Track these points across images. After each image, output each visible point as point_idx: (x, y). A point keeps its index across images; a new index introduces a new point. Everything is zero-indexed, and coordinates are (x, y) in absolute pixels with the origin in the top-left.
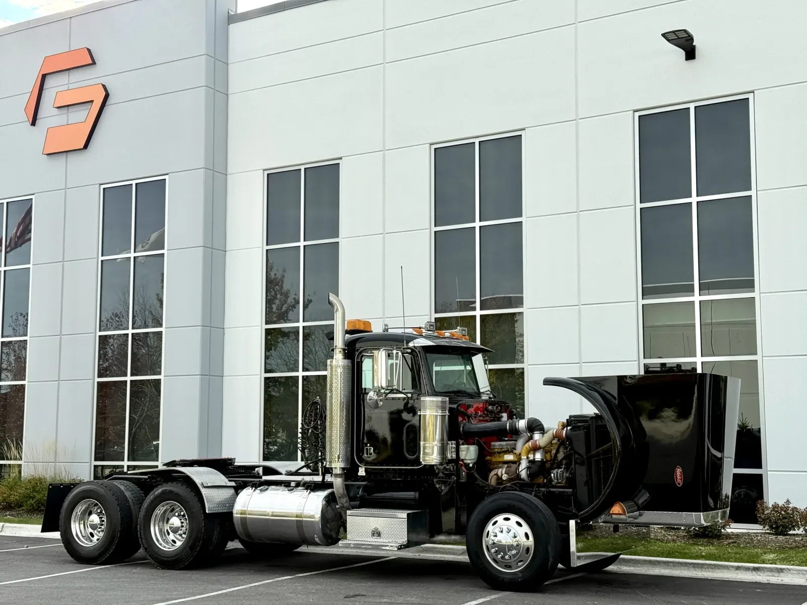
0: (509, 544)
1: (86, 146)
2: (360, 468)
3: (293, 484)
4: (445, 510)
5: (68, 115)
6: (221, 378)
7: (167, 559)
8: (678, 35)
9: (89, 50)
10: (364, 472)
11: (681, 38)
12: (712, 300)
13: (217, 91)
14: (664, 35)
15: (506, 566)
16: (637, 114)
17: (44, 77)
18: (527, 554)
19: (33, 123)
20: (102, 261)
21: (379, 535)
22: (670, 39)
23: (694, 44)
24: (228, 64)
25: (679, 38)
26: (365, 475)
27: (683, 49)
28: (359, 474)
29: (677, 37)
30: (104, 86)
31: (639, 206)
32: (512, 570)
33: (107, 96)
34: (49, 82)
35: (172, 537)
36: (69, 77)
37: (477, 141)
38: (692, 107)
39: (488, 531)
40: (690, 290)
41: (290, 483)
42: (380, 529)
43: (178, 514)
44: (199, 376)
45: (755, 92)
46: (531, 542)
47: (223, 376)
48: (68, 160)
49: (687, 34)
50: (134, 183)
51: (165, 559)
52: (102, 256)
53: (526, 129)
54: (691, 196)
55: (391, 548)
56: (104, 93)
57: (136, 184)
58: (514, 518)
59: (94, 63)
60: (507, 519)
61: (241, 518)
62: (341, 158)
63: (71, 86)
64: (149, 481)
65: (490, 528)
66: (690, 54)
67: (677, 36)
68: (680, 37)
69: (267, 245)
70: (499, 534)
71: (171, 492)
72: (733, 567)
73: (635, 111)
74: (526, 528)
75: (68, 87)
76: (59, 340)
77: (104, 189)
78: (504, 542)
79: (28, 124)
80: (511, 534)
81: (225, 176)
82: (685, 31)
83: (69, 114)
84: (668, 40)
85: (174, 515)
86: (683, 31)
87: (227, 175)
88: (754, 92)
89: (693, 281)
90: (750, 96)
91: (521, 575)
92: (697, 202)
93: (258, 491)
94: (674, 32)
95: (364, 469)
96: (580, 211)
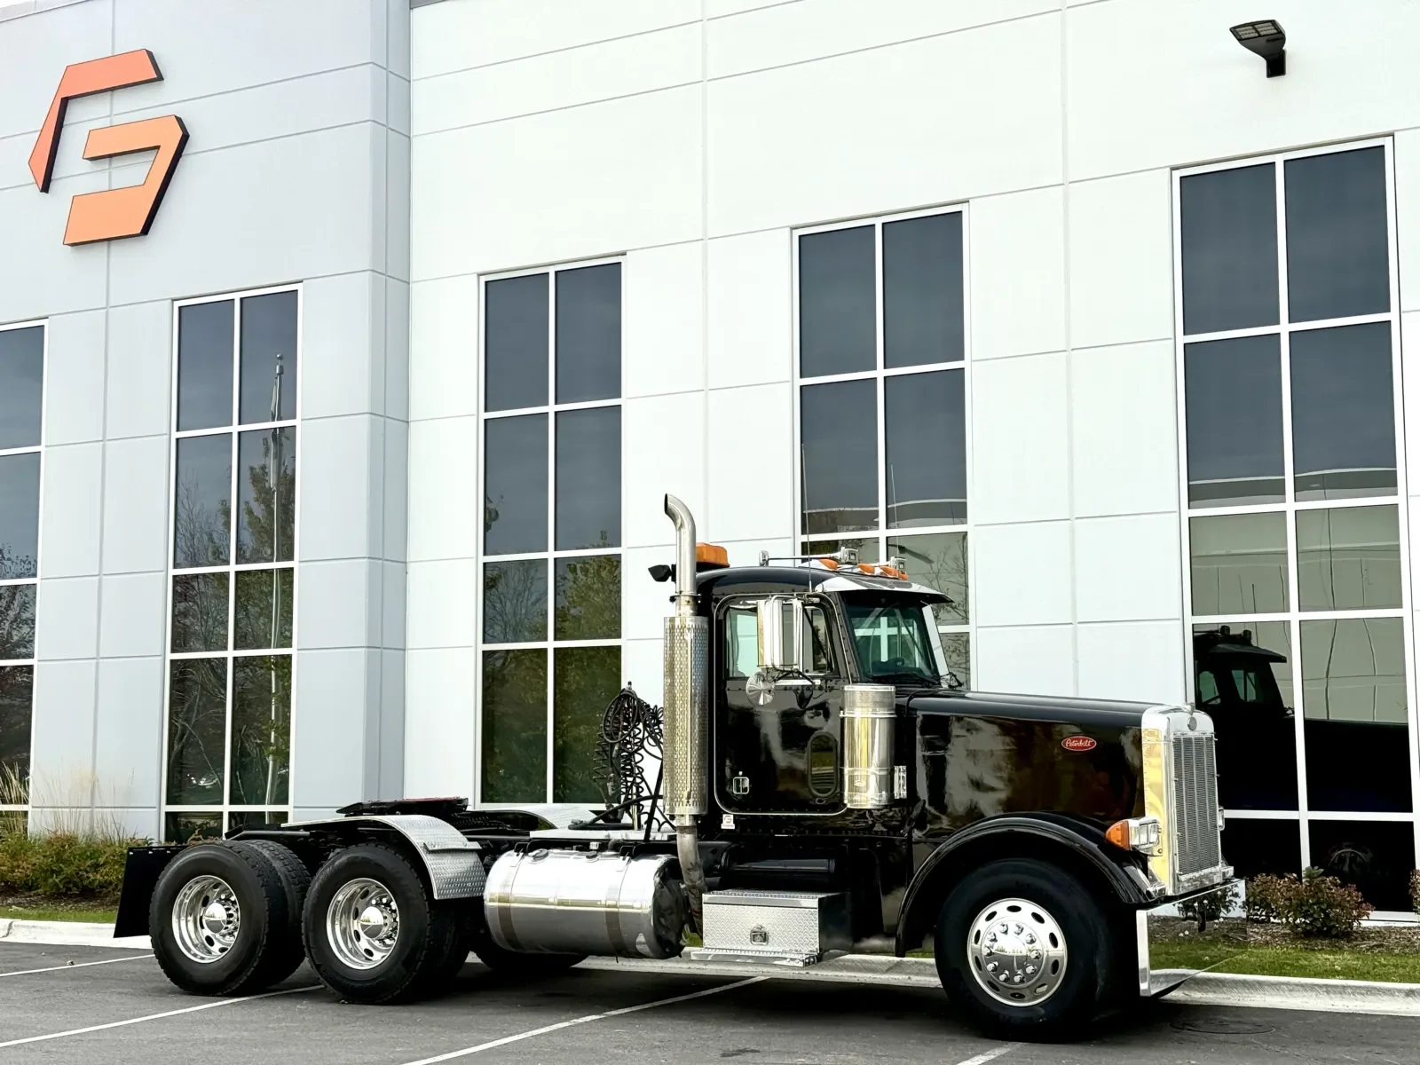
0: (1019, 954)
1: (146, 230)
2: (724, 815)
3: (594, 846)
4: (888, 891)
5: (110, 174)
6: (402, 652)
7: (360, 985)
8: (1259, 30)
9: (150, 55)
10: (732, 823)
11: (1264, 36)
12: (1329, 509)
13: (393, 130)
14: (1234, 30)
15: (1013, 995)
16: (1177, 174)
17: (65, 102)
18: (1054, 973)
19: (45, 188)
20: (178, 440)
21: (765, 938)
22: (1243, 37)
23: (1284, 48)
24: (410, 81)
25: (1260, 36)
26: (733, 828)
27: (1263, 56)
28: (723, 827)
29: (1256, 35)
30: (179, 120)
31: (1183, 339)
32: (1023, 1002)
33: (185, 138)
34: (75, 112)
35: (364, 943)
36: (112, 104)
37: (878, 223)
38: (1279, 161)
39: (979, 932)
40: (1277, 490)
41: (588, 844)
42: (767, 929)
43: (377, 901)
44: (364, 649)
45: (1396, 134)
46: (1061, 950)
47: (404, 650)
48: (112, 254)
49: (1276, 29)
50: (237, 297)
51: (357, 985)
52: (178, 430)
53: (971, 201)
54: (1277, 322)
55: (792, 963)
56: (180, 134)
57: (242, 299)
58: (1028, 907)
59: (160, 78)
60: (1014, 909)
61: (500, 909)
62: (624, 254)
63: (118, 120)
64: (312, 841)
65: (981, 924)
66: (1276, 66)
67: (1257, 32)
68: (1262, 33)
69: (486, 410)
70: (1000, 937)
71: (366, 862)
73: (1173, 169)
74: (1051, 925)
75: (111, 121)
76: (97, 582)
77: (180, 308)
78: (1009, 951)
79: (36, 189)
80: (1024, 937)
81: (405, 284)
82: (1273, 23)
83: (112, 170)
84: (1240, 40)
85: (368, 904)
86: (1270, 24)
87: (409, 283)
88: (1393, 135)
89: (1283, 474)
90: (1387, 142)
91: (1042, 1011)
92: (1290, 333)
93: (529, 859)
94: (1253, 24)
95: (732, 817)
96: (1073, 350)
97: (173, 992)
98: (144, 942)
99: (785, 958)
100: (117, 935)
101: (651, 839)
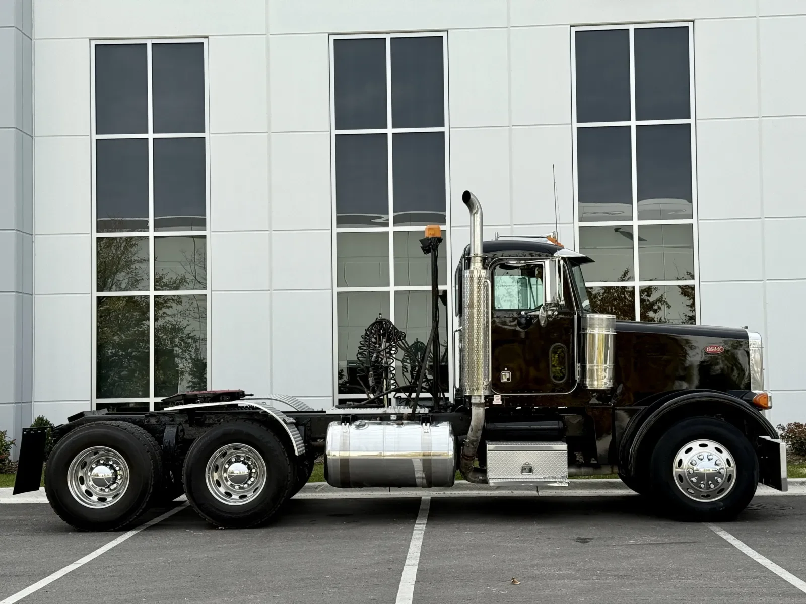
0: (708, 472)
2: (495, 396)
3: (393, 417)
6: (30, 296)
10: (500, 400)
15: (704, 496)
16: (574, 29)
18: (728, 482)
21: (531, 470)
26: (501, 403)
28: (494, 403)
31: (576, 125)
32: (708, 499)
37: (388, 37)
38: (632, 28)
39: (680, 460)
42: (532, 464)
44: (14, 294)
45: (696, 21)
46: (733, 468)
53: (448, 31)
54: (630, 120)
58: (712, 445)
60: (704, 446)
61: (341, 460)
62: (206, 37)
65: (681, 455)
69: (97, 133)
72: (797, 482)
73: (572, 26)
74: (727, 455)
78: (702, 470)
80: (713, 461)
85: (229, 462)
87: (31, 39)
88: (694, 21)
90: (690, 25)
91: (722, 504)
92: (637, 126)
95: (500, 396)
96: (512, 126)
97: (67, 530)
98: (39, 497)
99: (556, 482)
100: (15, 493)
101: (416, 412)
